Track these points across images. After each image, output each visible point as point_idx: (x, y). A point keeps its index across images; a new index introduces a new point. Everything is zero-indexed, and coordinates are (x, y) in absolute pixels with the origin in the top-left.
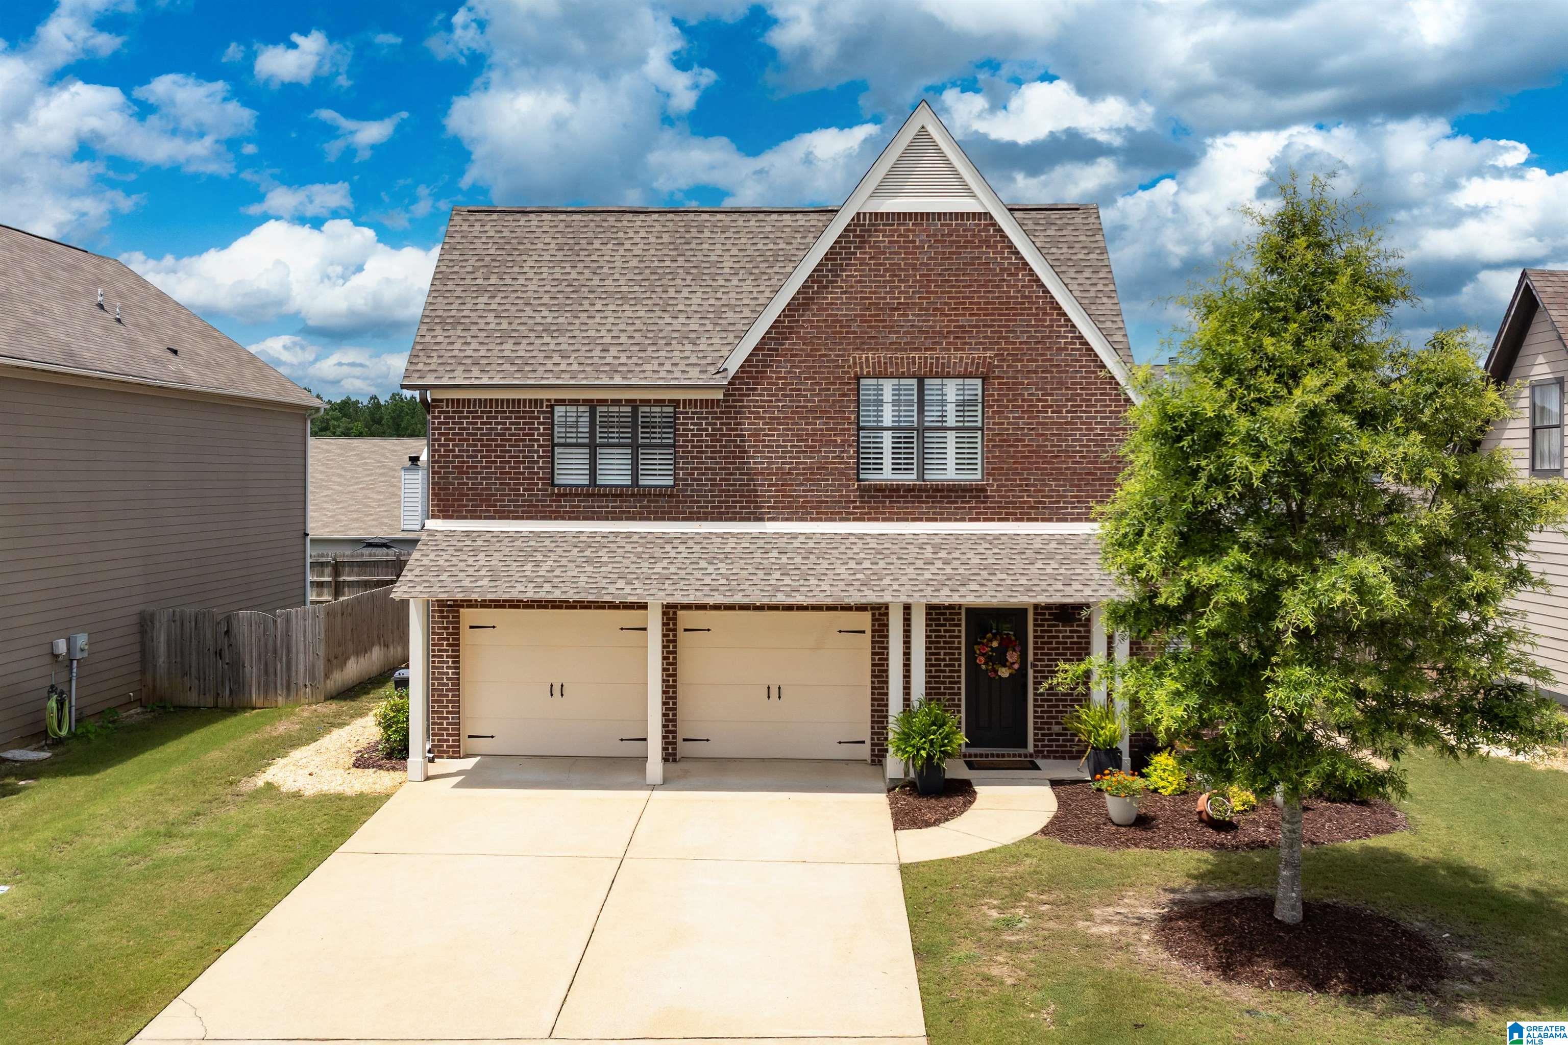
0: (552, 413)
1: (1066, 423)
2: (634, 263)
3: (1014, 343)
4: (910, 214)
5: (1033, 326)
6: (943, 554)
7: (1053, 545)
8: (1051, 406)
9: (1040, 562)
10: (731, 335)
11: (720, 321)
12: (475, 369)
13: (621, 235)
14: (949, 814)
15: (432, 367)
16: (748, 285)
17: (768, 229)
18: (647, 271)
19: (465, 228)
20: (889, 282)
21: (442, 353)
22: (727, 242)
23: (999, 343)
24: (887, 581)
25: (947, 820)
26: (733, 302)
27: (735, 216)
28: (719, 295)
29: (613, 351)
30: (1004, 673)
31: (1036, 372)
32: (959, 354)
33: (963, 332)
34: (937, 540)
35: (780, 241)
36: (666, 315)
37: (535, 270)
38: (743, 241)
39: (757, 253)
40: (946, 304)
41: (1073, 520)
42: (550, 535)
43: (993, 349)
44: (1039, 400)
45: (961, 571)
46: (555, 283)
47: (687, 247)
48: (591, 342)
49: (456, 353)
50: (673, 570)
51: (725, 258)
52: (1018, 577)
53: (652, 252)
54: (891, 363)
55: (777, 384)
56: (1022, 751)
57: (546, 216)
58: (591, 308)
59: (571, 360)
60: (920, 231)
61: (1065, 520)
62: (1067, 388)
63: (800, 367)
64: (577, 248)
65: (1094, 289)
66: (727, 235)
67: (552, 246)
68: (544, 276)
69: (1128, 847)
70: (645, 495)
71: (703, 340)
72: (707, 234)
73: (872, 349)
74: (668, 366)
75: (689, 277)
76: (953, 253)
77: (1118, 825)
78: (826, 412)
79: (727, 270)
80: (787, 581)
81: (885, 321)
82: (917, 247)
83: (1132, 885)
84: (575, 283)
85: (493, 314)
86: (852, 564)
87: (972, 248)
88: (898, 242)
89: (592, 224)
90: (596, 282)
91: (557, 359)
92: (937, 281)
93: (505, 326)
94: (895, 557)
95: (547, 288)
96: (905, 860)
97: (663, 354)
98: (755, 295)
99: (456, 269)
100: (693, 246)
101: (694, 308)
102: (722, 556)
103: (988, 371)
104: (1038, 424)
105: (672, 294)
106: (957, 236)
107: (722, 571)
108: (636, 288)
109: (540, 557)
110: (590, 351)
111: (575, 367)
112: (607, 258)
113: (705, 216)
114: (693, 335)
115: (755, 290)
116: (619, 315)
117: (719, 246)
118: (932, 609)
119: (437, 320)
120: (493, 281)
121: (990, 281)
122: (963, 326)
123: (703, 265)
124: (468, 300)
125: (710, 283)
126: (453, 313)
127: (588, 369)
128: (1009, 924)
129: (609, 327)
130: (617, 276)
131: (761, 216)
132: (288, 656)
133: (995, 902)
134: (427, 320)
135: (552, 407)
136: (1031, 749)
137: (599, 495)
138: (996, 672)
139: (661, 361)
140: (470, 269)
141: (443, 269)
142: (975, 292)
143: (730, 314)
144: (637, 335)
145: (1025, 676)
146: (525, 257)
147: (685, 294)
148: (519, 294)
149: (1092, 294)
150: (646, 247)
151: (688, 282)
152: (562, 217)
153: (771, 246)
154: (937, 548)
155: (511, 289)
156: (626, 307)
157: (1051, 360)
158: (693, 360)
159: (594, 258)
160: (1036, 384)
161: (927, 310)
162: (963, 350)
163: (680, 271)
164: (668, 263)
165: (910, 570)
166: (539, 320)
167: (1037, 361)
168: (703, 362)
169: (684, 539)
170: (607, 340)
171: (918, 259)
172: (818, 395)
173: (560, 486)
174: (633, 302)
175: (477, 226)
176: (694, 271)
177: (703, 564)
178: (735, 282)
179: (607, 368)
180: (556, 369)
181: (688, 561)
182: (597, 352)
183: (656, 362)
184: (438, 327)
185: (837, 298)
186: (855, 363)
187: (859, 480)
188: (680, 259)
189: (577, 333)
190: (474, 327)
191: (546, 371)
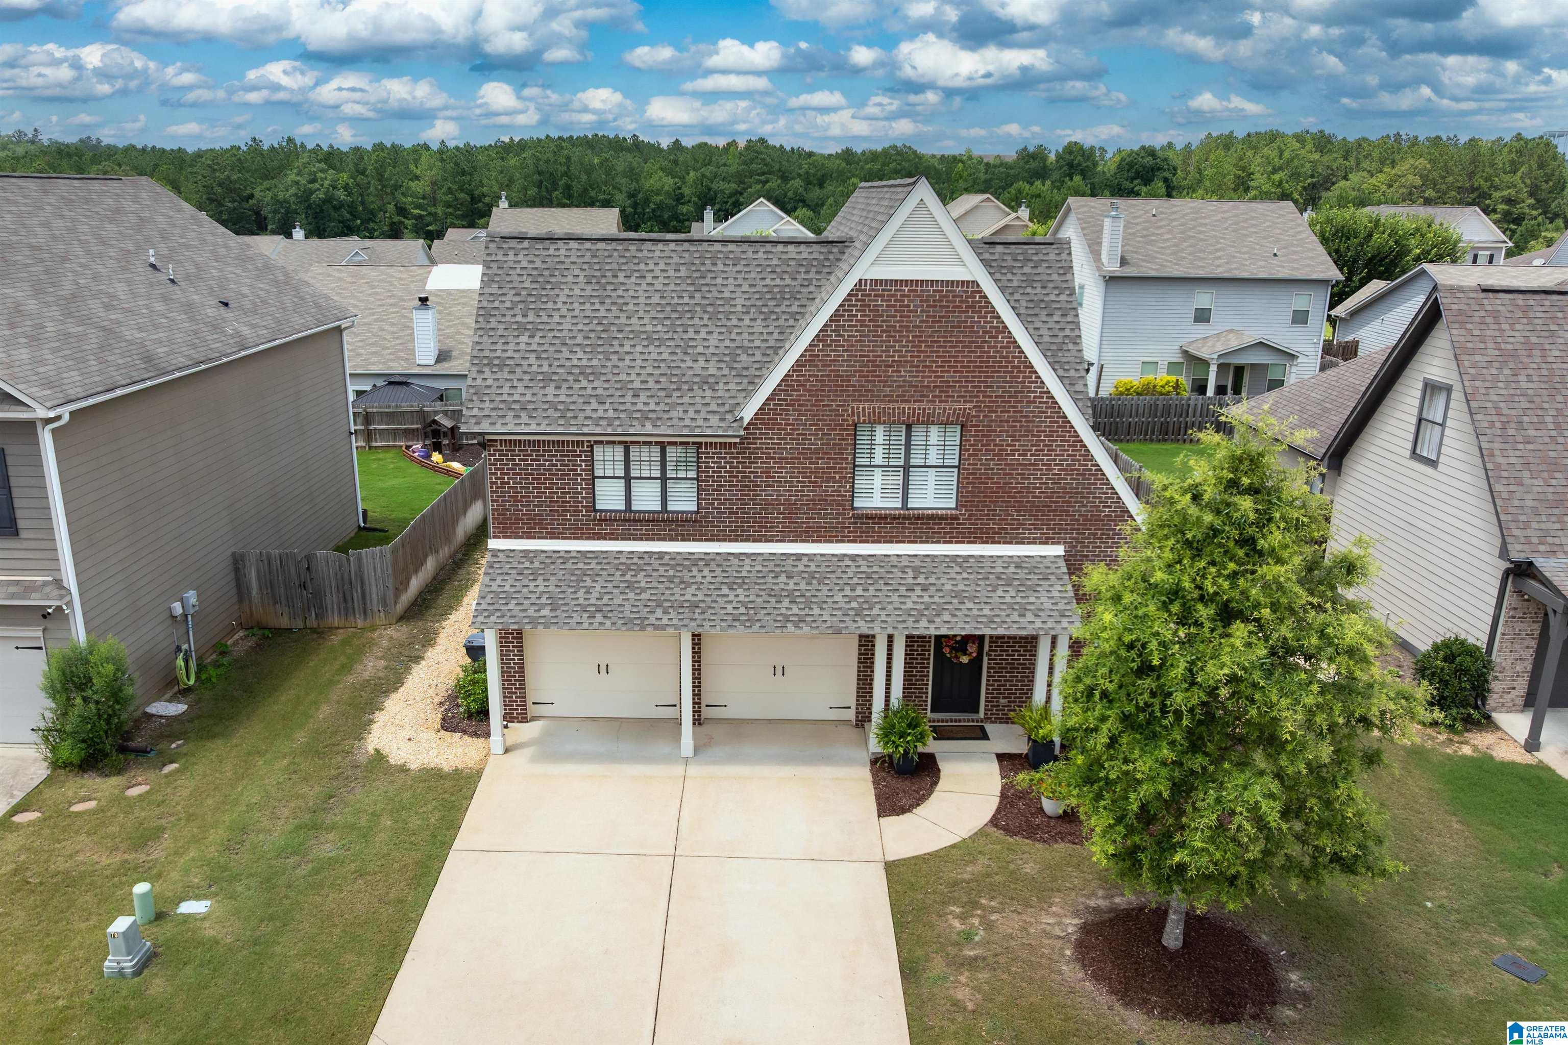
0: (592, 451)
1: (1030, 465)
2: (656, 299)
3: (991, 397)
4: (907, 281)
5: (1007, 382)
6: (921, 580)
7: (1012, 569)
8: (1018, 450)
9: (1001, 589)
10: (745, 381)
11: (736, 365)
12: (524, 414)
13: (642, 266)
14: (920, 799)
15: (486, 412)
16: (758, 327)
17: (775, 262)
18: (668, 309)
19: (500, 257)
20: (885, 341)
21: (493, 397)
22: (739, 276)
23: (978, 397)
24: (876, 611)
25: (918, 805)
26: (746, 344)
27: (745, 247)
28: (733, 336)
29: (643, 397)
30: (965, 659)
31: (1008, 422)
32: (943, 405)
33: (948, 387)
34: (917, 563)
35: (786, 276)
36: (687, 358)
37: (568, 306)
38: (753, 275)
39: (765, 290)
40: (934, 362)
41: (1029, 543)
42: (595, 555)
43: (972, 402)
44: (1008, 445)
45: (936, 599)
46: (587, 321)
47: (702, 282)
48: (623, 386)
49: (505, 397)
50: (701, 597)
51: (737, 295)
52: (983, 606)
53: (672, 287)
54: (884, 412)
55: (785, 429)
56: (974, 716)
57: (574, 245)
58: (620, 350)
59: (607, 406)
60: (915, 296)
61: (1023, 543)
62: (1033, 436)
63: (806, 415)
64: (603, 281)
65: (1061, 334)
66: (738, 268)
67: (581, 279)
68: (576, 313)
69: (1056, 841)
70: (673, 521)
71: (721, 385)
72: (720, 267)
73: (868, 401)
74: (691, 414)
75: (706, 316)
76: (943, 317)
77: (1050, 817)
78: (827, 453)
79: (739, 308)
80: (795, 610)
81: (880, 376)
82: (911, 311)
83: (1059, 891)
84: (605, 322)
85: (533, 356)
86: (847, 592)
87: (959, 312)
88: (895, 306)
89: (616, 254)
90: (623, 320)
91: (595, 405)
92: (926, 342)
93: (545, 368)
94: (882, 582)
95: (580, 327)
96: (890, 858)
97: (686, 400)
98: (765, 337)
99: (496, 304)
100: (708, 281)
101: (712, 350)
102: (739, 581)
103: (967, 421)
104: (1006, 465)
105: (691, 335)
106: (947, 301)
107: (742, 598)
108: (659, 328)
109: (589, 583)
110: (623, 396)
111: (611, 414)
112: (631, 293)
113: (718, 247)
114: (711, 380)
115: (765, 331)
116: (646, 357)
117: (731, 281)
118: (911, 639)
119: (485, 362)
120: (531, 318)
121: (973, 342)
122: (948, 382)
123: (719, 302)
124: (510, 339)
125: (725, 322)
126: (498, 354)
127: (623, 415)
128: (968, 937)
129: (637, 370)
130: (641, 314)
131: (768, 247)
132: (362, 587)
133: (958, 910)
134: (476, 361)
135: (592, 446)
136: (982, 714)
137: (634, 520)
138: (957, 658)
139: (686, 407)
140: (508, 305)
141: (485, 304)
142: (959, 352)
143: (743, 357)
144: (663, 379)
145: (981, 660)
146: (557, 291)
147: (703, 335)
148: (556, 334)
149: (1059, 340)
150: (666, 281)
151: (705, 322)
152: (588, 245)
153: (778, 282)
154: (917, 571)
155: (548, 327)
156: (651, 348)
157: (1021, 412)
158: (713, 407)
159: (620, 292)
160: (1007, 431)
161: (918, 366)
162: (947, 401)
163: (698, 309)
164: (686, 300)
165: (895, 598)
166: (575, 362)
167: (1009, 412)
168: (722, 409)
169: (707, 560)
170: (637, 384)
171: (911, 322)
172: (821, 439)
173: (601, 511)
174: (657, 343)
175: (511, 257)
176: (710, 309)
177: (725, 590)
178: (747, 322)
179: (638, 415)
180: (594, 415)
181: (712, 587)
182: (629, 398)
183: (680, 409)
184: (486, 369)
185: (839, 356)
186: (853, 413)
187: (853, 509)
188: (698, 295)
189: (610, 377)
190: (518, 370)
191: (586, 418)
